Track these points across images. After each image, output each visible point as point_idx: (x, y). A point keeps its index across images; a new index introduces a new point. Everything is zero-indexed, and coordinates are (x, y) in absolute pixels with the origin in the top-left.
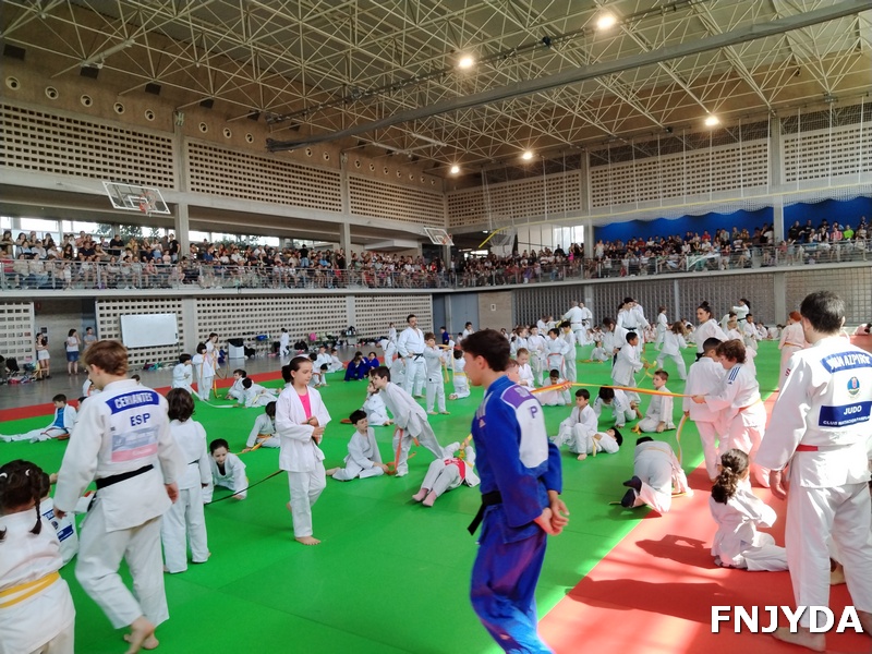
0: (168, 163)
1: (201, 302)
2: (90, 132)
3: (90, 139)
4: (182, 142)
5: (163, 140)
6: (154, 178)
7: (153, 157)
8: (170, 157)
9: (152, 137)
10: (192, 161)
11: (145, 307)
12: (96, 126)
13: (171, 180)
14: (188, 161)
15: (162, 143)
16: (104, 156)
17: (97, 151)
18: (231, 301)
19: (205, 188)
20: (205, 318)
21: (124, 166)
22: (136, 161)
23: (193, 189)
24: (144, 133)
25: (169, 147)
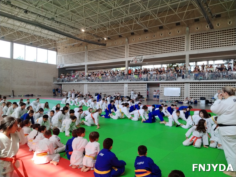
0: (183, 44)
1: (192, 84)
2: (162, 42)
3: (162, 44)
4: (188, 36)
5: (182, 37)
6: (178, 49)
7: (178, 43)
8: (184, 42)
9: (179, 38)
10: (192, 40)
11: (173, 85)
12: (163, 40)
13: (184, 48)
14: (190, 40)
15: (182, 38)
16: (165, 47)
17: (163, 46)
18: (204, 84)
19: (196, 48)
20: (193, 89)
21: (170, 48)
22: (173, 46)
23: (191, 49)
24: (176, 37)
25: (184, 39)
